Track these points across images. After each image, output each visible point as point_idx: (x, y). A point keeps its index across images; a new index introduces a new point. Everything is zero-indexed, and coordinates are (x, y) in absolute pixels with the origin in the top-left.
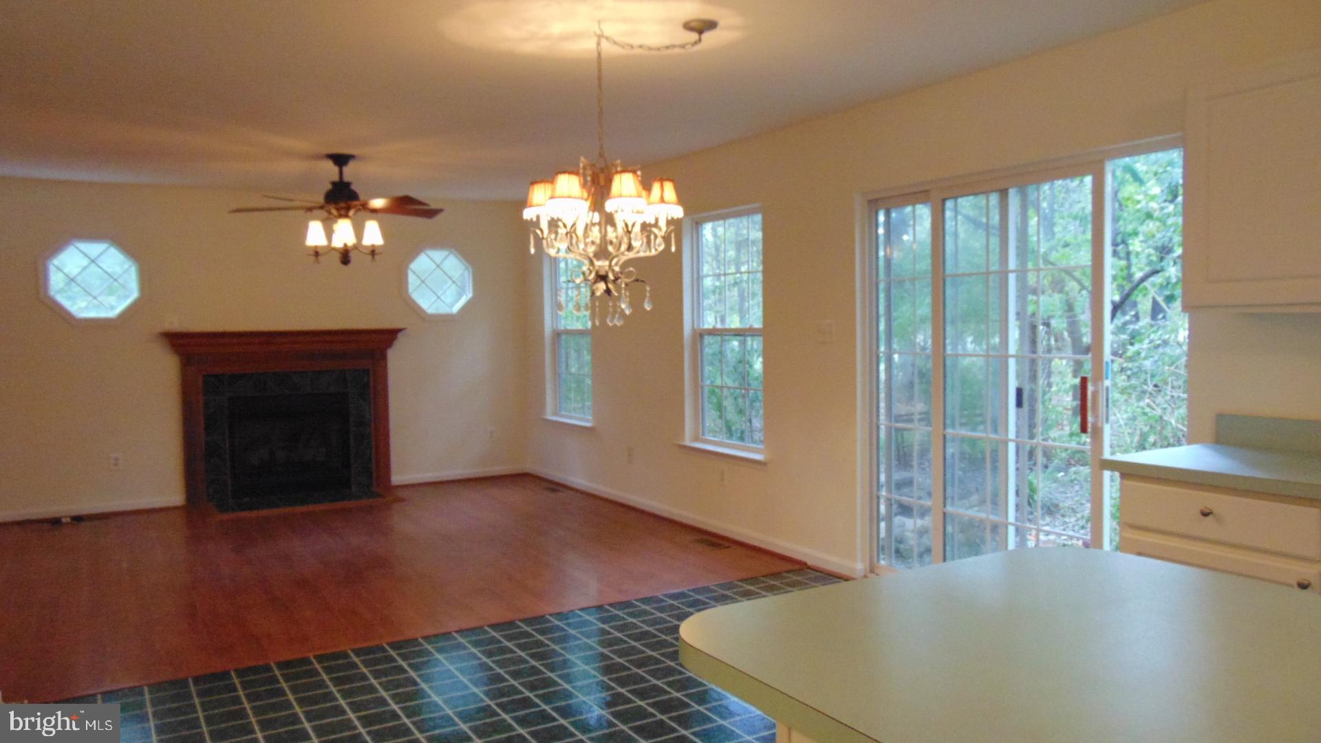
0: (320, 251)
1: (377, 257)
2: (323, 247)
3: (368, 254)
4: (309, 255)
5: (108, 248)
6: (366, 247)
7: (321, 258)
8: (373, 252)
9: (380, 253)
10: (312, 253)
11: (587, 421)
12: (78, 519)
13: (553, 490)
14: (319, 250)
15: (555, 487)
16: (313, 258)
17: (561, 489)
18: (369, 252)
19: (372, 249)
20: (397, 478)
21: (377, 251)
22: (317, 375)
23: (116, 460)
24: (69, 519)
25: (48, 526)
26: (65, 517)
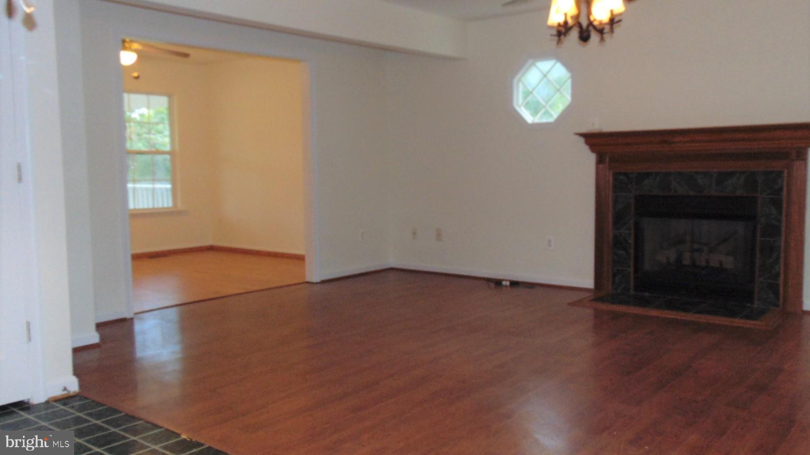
5: (556, 63)
22: (723, 176)
23: (550, 241)
24: (508, 283)
25: (493, 285)
26: (506, 280)
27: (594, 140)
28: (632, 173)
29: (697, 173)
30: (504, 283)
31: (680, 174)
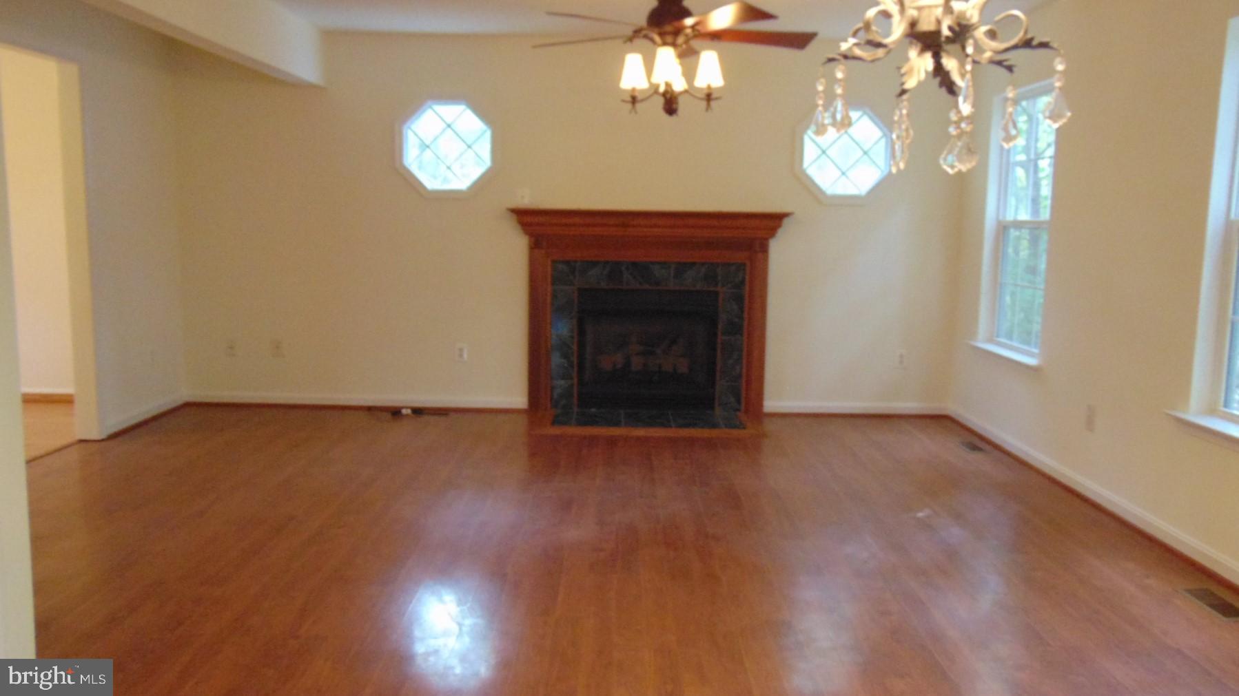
0: (639, 97)
1: (713, 104)
2: (642, 91)
3: (701, 99)
4: (624, 101)
5: (464, 110)
6: (700, 90)
7: (638, 106)
8: (709, 97)
9: (717, 99)
10: (629, 99)
11: (1031, 355)
12: (418, 411)
13: (974, 448)
14: (637, 94)
15: (977, 442)
16: (629, 106)
17: (987, 447)
18: (702, 95)
19: (706, 91)
20: (773, 402)
21: (714, 96)
22: (682, 268)
23: (461, 350)
24: (409, 411)
25: (389, 416)
26: (407, 408)
27: (528, 219)
28: (576, 262)
29: (652, 263)
30: (404, 411)
31: (634, 264)
